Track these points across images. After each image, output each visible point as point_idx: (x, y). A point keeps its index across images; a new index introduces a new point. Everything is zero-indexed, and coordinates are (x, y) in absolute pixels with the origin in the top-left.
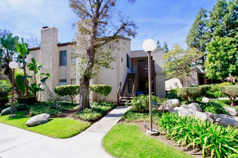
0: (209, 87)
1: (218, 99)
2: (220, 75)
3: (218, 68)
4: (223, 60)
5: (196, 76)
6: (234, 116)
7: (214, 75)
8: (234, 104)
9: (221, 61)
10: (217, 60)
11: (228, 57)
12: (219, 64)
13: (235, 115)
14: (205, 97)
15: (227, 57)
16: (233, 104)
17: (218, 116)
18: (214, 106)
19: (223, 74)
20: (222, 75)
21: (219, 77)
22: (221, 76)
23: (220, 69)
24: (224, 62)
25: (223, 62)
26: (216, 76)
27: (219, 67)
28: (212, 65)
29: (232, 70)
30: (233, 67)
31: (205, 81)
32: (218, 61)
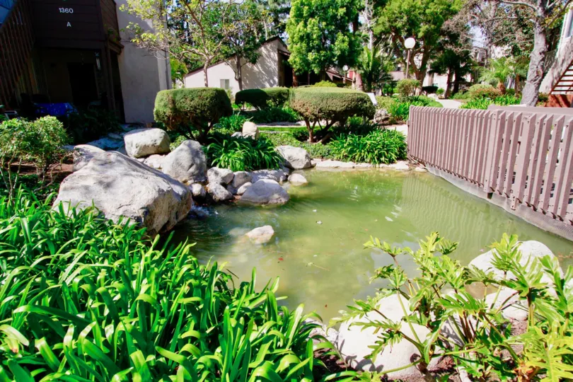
0: (284, 94)
1: (299, 125)
2: (315, 59)
3: (313, 40)
4: (325, 20)
5: (275, 61)
6: (299, 169)
7: (303, 62)
8: (315, 138)
9: (322, 19)
10: (312, 15)
11: (337, 10)
12: (315, 28)
13: (302, 167)
14: (251, 121)
15: (334, 11)
16: (312, 138)
17: (246, 176)
18: (244, 148)
19: (323, 58)
20: (320, 60)
21: (313, 65)
22: (318, 62)
23: (316, 42)
24: (327, 25)
25: (324, 23)
26: (308, 64)
27: (315, 36)
28: (299, 31)
29: (341, 50)
30: (343, 41)
31: (294, 78)
32: (314, 20)
